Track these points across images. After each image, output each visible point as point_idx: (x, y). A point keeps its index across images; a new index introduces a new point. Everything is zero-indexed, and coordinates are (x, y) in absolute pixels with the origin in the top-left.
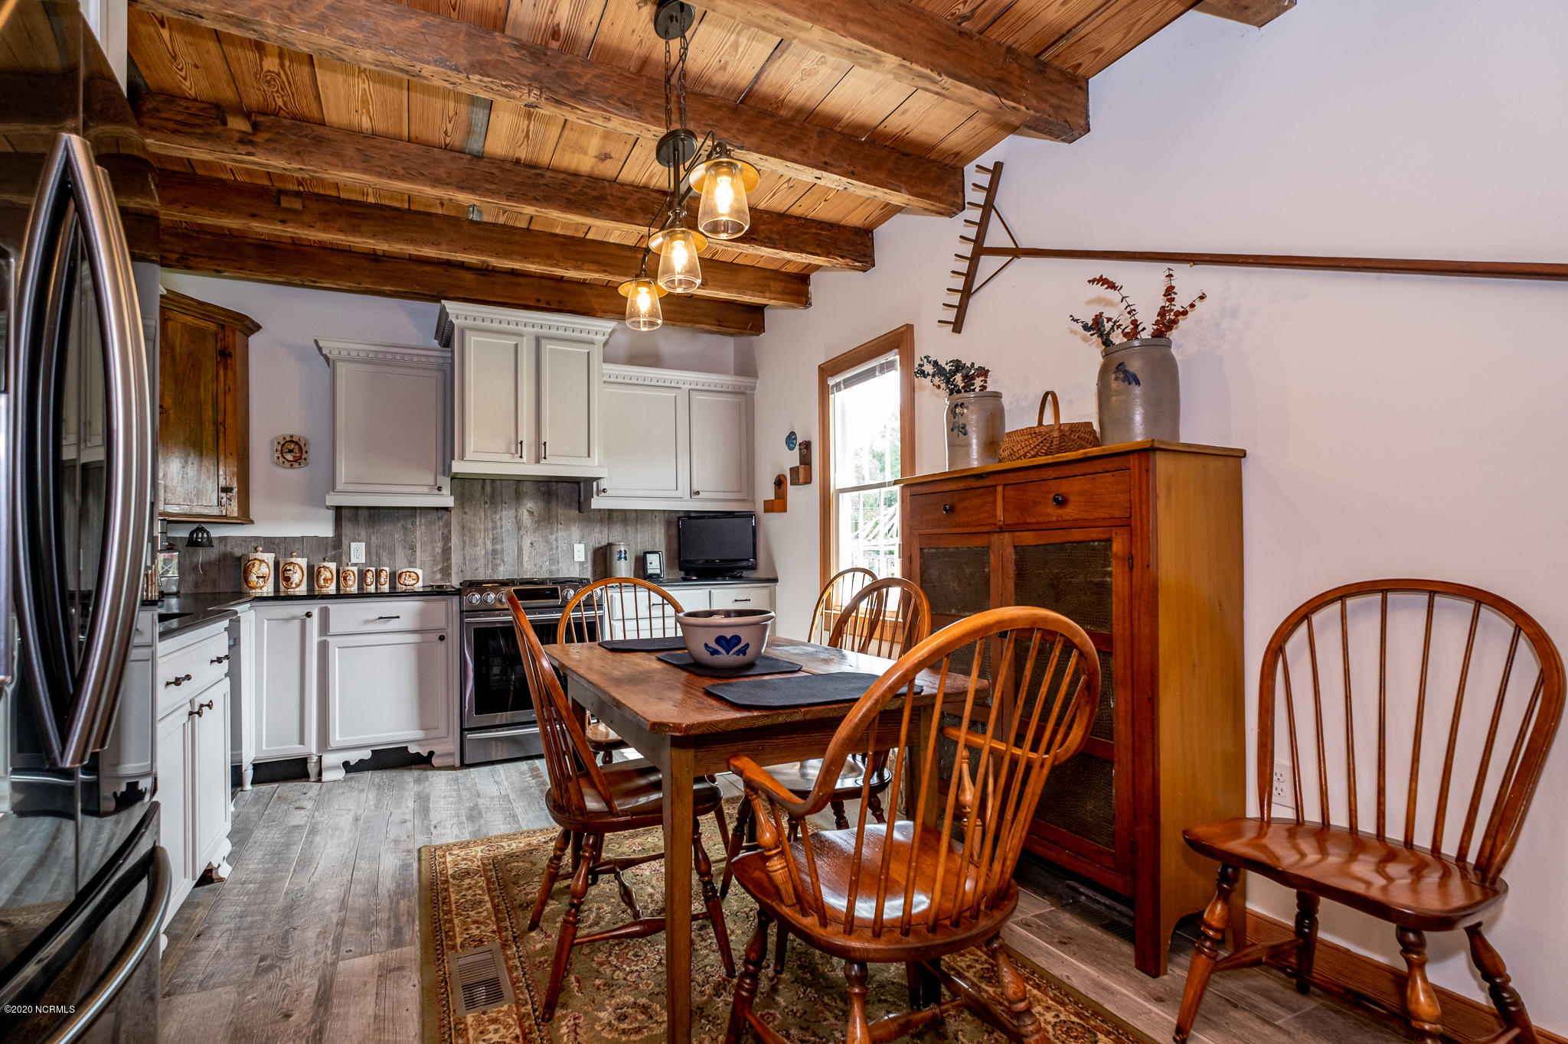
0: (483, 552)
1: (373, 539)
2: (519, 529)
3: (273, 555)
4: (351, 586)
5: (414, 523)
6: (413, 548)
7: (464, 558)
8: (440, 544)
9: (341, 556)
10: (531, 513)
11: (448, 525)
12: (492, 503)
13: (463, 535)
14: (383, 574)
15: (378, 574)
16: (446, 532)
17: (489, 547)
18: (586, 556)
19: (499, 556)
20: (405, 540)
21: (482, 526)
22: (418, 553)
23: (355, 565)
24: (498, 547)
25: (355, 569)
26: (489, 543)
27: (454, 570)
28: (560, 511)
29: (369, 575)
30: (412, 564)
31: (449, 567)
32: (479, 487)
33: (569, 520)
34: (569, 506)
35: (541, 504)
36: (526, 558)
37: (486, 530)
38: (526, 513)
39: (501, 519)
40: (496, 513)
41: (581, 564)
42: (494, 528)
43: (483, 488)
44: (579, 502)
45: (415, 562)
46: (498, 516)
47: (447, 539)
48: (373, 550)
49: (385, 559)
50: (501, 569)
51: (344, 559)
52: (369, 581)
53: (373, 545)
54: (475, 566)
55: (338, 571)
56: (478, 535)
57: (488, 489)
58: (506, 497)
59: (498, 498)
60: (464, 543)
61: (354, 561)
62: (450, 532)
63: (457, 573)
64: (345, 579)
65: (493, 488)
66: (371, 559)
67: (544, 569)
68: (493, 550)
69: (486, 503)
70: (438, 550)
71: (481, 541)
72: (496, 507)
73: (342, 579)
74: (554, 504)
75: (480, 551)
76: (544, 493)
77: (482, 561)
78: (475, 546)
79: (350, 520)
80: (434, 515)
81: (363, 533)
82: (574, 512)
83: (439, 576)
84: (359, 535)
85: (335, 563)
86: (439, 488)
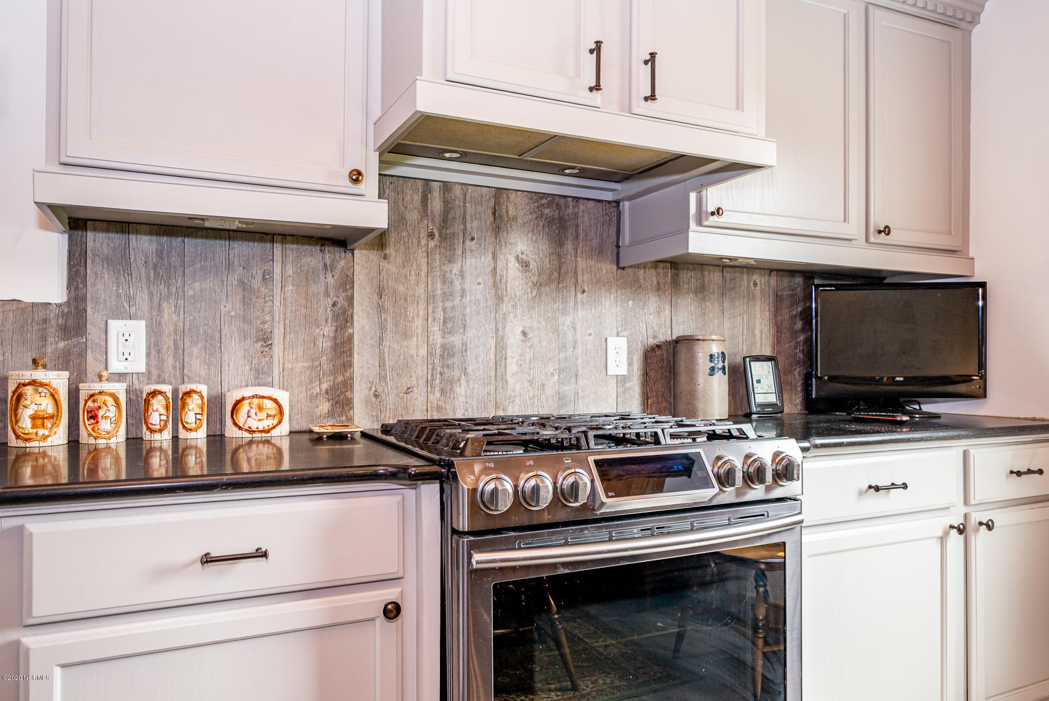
0: (423, 352)
1: (168, 310)
2: (499, 299)
4: (109, 435)
5: (267, 277)
6: (266, 340)
7: (382, 365)
8: (328, 329)
9: (82, 355)
10: (525, 265)
11: (347, 283)
12: (443, 238)
13: (381, 309)
14: (194, 404)
15: (178, 403)
16: (341, 301)
17: (437, 339)
18: (630, 364)
19: (456, 360)
20: (244, 319)
21: (421, 291)
22: (277, 350)
23: (120, 377)
24: (456, 340)
25: (119, 388)
26: (435, 328)
27: (359, 393)
28: (581, 263)
29: (158, 404)
30: (261, 376)
31: (348, 384)
32: (418, 198)
33: (599, 282)
34: (599, 252)
35: (544, 246)
36: (512, 367)
37: (430, 298)
38: (513, 264)
39: (462, 274)
40: (451, 260)
41: (622, 380)
42: (447, 296)
43: (425, 201)
44: (618, 247)
45: (270, 372)
46: (456, 268)
47: (344, 318)
48: (168, 342)
49: (195, 364)
50: (461, 390)
51: (92, 364)
52: (155, 419)
53: (168, 329)
54: (405, 382)
55: (73, 394)
56: (411, 310)
57: (436, 204)
58: (473, 225)
59: (457, 228)
60: (382, 327)
61: (116, 366)
62: (350, 300)
63: (367, 402)
64: (93, 416)
65: (447, 204)
66: (161, 361)
67: (549, 391)
68: (444, 347)
69: (431, 235)
70: (325, 344)
71: (419, 322)
72: (452, 248)
73: (83, 416)
74: (569, 246)
75: (417, 348)
76: (550, 222)
77: (421, 371)
78: (406, 335)
79: (108, 260)
80: (313, 257)
81: (142, 298)
82: (607, 268)
83: (324, 407)
84: (130, 300)
85: (66, 374)
86: (356, 177)
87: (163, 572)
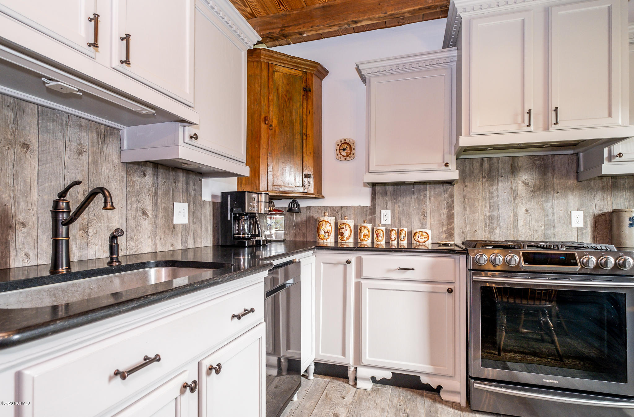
0: (481, 218)
1: (396, 206)
2: (514, 198)
3: (334, 218)
4: (381, 241)
5: (425, 196)
6: (424, 214)
7: (465, 222)
8: (445, 211)
9: (375, 219)
10: (526, 184)
11: (452, 196)
12: (489, 177)
13: (464, 204)
14: (403, 233)
15: (399, 232)
16: (450, 202)
17: (487, 213)
18: (585, 222)
19: (495, 221)
20: (419, 209)
21: (480, 197)
22: (428, 218)
23: (384, 225)
24: (495, 213)
25: (384, 229)
26: (486, 210)
27: (456, 232)
28: (556, 181)
29: (393, 233)
30: (423, 225)
31: (452, 229)
32: (478, 165)
33: (567, 189)
34: (567, 176)
35: (536, 176)
36: (521, 223)
37: (484, 199)
38: (521, 184)
39: (497, 190)
40: (492, 185)
41: (580, 229)
42: (491, 198)
43: (481, 165)
44: (577, 172)
45: (426, 224)
46: (495, 188)
47: (451, 207)
48: (396, 216)
49: (404, 222)
50: (497, 232)
51: (377, 222)
52: (393, 237)
53: (396, 212)
54: (474, 228)
55: (373, 230)
56: (476, 204)
57: (486, 165)
58: (502, 171)
59: (495, 173)
60: (465, 210)
61: (383, 222)
62: (453, 201)
63: (459, 234)
64: (377, 236)
65: (491, 166)
66: (394, 221)
67: (539, 233)
68: (490, 216)
69: (484, 177)
70: (444, 216)
71: (479, 208)
72: (493, 181)
73: (375, 236)
74: (550, 175)
75: (479, 217)
76: (539, 166)
77: (480, 225)
78: (474, 212)
79: (381, 194)
80: (440, 188)
81: (390, 203)
82: (572, 182)
83: (444, 236)
84: (387, 204)
85: (371, 224)
86: (447, 165)
87: (389, 271)
